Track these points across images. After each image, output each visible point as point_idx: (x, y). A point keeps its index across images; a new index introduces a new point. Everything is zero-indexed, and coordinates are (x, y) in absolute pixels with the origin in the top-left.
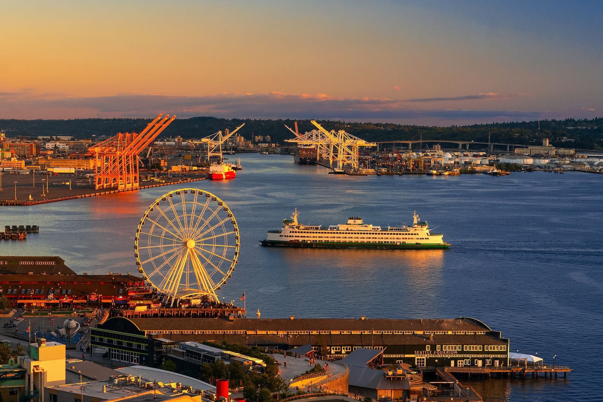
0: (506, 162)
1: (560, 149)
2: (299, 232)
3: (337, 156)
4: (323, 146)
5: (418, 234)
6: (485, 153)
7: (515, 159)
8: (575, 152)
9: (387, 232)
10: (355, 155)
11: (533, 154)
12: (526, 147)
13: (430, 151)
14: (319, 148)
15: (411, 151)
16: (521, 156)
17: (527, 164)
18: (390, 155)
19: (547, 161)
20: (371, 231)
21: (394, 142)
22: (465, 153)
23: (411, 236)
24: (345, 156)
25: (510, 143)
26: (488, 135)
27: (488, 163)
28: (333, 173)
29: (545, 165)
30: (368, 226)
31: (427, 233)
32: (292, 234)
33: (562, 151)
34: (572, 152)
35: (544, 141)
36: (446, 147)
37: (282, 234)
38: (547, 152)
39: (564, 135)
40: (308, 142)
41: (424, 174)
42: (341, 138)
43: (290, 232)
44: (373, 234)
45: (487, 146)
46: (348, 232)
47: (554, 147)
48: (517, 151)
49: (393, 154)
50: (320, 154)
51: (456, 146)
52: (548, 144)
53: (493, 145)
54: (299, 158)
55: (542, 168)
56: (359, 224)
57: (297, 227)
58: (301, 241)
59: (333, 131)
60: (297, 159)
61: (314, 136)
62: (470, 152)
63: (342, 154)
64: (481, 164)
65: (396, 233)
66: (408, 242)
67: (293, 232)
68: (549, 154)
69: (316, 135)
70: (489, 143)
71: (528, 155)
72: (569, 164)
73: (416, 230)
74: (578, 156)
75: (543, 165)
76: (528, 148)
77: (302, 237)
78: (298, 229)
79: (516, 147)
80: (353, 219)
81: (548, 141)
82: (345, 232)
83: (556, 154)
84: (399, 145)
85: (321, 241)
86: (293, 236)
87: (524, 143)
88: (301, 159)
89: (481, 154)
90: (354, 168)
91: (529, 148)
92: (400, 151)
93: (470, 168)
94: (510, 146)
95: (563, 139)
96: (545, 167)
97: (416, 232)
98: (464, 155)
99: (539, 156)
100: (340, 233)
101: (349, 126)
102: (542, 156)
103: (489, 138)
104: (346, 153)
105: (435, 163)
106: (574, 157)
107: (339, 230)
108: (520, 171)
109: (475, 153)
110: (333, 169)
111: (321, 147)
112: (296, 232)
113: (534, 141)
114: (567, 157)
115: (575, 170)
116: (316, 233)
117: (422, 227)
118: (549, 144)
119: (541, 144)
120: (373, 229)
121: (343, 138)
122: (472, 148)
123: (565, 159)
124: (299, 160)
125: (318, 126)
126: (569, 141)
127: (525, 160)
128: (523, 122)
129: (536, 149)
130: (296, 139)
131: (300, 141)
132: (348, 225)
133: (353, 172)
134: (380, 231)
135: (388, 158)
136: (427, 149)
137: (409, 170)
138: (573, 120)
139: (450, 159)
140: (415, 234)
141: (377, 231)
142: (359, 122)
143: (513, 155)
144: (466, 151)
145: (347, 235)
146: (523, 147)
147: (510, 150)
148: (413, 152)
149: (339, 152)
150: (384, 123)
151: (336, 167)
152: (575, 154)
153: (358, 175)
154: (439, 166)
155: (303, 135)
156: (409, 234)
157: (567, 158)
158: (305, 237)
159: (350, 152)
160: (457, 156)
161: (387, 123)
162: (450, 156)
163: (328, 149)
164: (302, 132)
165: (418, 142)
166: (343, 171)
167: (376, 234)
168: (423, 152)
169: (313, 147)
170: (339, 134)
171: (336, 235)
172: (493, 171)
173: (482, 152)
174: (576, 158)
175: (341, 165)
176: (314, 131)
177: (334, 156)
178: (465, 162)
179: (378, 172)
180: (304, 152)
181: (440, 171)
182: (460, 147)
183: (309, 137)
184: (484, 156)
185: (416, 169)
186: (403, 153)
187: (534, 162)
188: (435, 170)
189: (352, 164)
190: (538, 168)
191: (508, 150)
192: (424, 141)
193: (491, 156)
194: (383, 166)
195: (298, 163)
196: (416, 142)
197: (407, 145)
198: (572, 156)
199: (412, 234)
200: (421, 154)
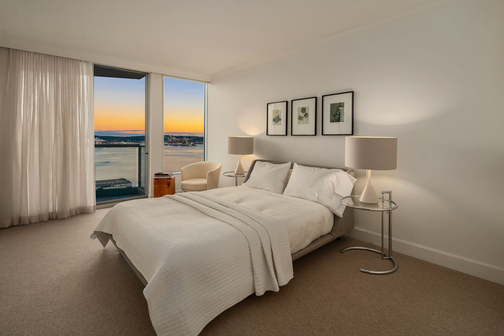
21: (112, 140)
36: (125, 141)
48: (141, 142)
51: (128, 141)
92: (113, 142)
135: (110, 144)
159: (99, 142)
170: (96, 138)
192: (120, 140)
196: (118, 140)
197: (115, 141)
200: (118, 143)
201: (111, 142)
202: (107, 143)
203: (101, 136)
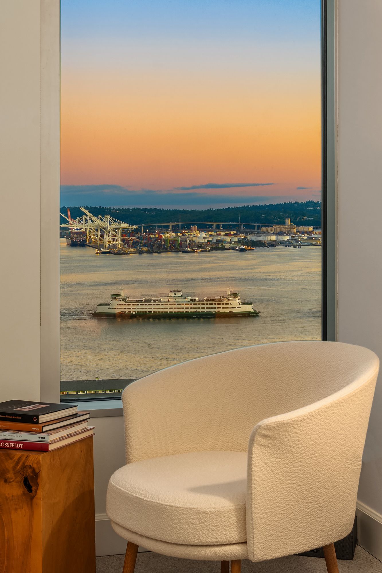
0: (253, 239)
1: (300, 227)
2: (125, 305)
3: (103, 238)
4: (92, 230)
5: (231, 304)
6: (235, 232)
7: (260, 236)
8: (314, 229)
9: (203, 303)
10: (119, 236)
11: (277, 232)
12: (271, 226)
13: (187, 231)
14: (88, 231)
15: (171, 232)
16: (266, 233)
17: (270, 241)
18: (152, 236)
19: (288, 237)
20: (189, 302)
21: (157, 225)
22: (218, 233)
23: (224, 306)
24: (111, 237)
25: (258, 223)
26: (239, 217)
27: (237, 240)
28: (99, 253)
29: (286, 241)
30: (187, 298)
31: (239, 303)
32: (119, 306)
33: (302, 228)
34: (311, 229)
35: (286, 221)
36: (202, 228)
37: (110, 306)
38: (289, 230)
39: (304, 215)
40: (79, 226)
41: (180, 251)
42: (107, 222)
43: (118, 305)
44: (191, 304)
45: (237, 226)
46: (169, 303)
47: (295, 225)
48: (263, 229)
49: (155, 235)
50: (90, 236)
51: (211, 226)
52: (289, 223)
53: (242, 225)
54: (70, 241)
55: (283, 244)
56: (179, 296)
57: (123, 301)
58: (127, 312)
59: (100, 216)
60: (69, 242)
61: (84, 221)
62: (223, 231)
63: (108, 236)
64: (231, 242)
65: (211, 303)
66: (222, 311)
67: (120, 305)
68: (291, 231)
69: (86, 220)
70: (240, 224)
71: (273, 233)
72: (306, 239)
73: (229, 300)
74: (315, 232)
75: (283, 241)
76: (272, 226)
77: (128, 309)
78: (125, 302)
79: (262, 226)
80: (173, 292)
81: (289, 220)
82: (166, 303)
83: (297, 232)
84: (160, 227)
85: (145, 312)
86: (120, 308)
87: (270, 222)
88: (72, 241)
89: (232, 233)
90: (119, 248)
91: (274, 226)
92: (162, 232)
93: (221, 245)
94: (257, 225)
95: (303, 218)
96: (286, 242)
97: (230, 302)
98: (217, 234)
99: (282, 233)
100: (162, 305)
101: (118, 211)
102: (285, 233)
103: (240, 219)
104: (111, 235)
105: (190, 241)
106: (312, 234)
107: (161, 302)
108: (264, 247)
109: (227, 232)
110: (100, 249)
111: (91, 230)
112: (122, 305)
113: (278, 220)
114: (307, 233)
115: (311, 245)
116: (141, 305)
117: (234, 297)
118: (291, 223)
119: (284, 223)
120: (191, 300)
121: (108, 222)
122: (225, 228)
123: (304, 236)
124: (70, 242)
125: (86, 212)
126: (309, 220)
127: (269, 237)
128: (270, 205)
129: (279, 228)
130: (68, 224)
131: (72, 225)
132: (169, 298)
133: (117, 252)
134: (197, 302)
135: (150, 239)
136: (185, 229)
137: (167, 249)
138: (313, 202)
139: (204, 238)
140: (228, 304)
141: (194, 302)
142: (127, 208)
143: (260, 233)
144: (219, 230)
145: (168, 306)
146: (269, 226)
147: (258, 229)
148: (173, 232)
149: (105, 234)
150: (149, 208)
151: (103, 248)
152: (313, 230)
153: (122, 254)
154: (194, 245)
155: (75, 220)
156: (223, 304)
157: (306, 235)
158: (130, 309)
159: (115, 234)
160: (211, 236)
161: (152, 208)
162: (204, 236)
163: (97, 232)
164: (74, 217)
165: (178, 224)
166: (109, 251)
167: (194, 304)
168: (182, 233)
169: (83, 230)
170: (105, 218)
171: (158, 307)
172: (240, 248)
173: (234, 231)
174: (314, 234)
175: (107, 246)
176: (84, 217)
177: (101, 238)
178: (217, 240)
179: (139, 251)
180: (75, 235)
181: (194, 249)
182: (214, 227)
183: (80, 222)
184: (234, 234)
185: (173, 247)
186: (163, 233)
187: (277, 239)
188: (189, 248)
189: (117, 245)
190: (279, 244)
191: (256, 228)
192: (182, 223)
193: (241, 235)
194: (145, 246)
195: (70, 245)
196: (176, 224)
197: (168, 227)
198: (310, 233)
199: (226, 304)
200: (179, 234)
201: (153, 233)
202: (138, 235)
203: (119, 210)
